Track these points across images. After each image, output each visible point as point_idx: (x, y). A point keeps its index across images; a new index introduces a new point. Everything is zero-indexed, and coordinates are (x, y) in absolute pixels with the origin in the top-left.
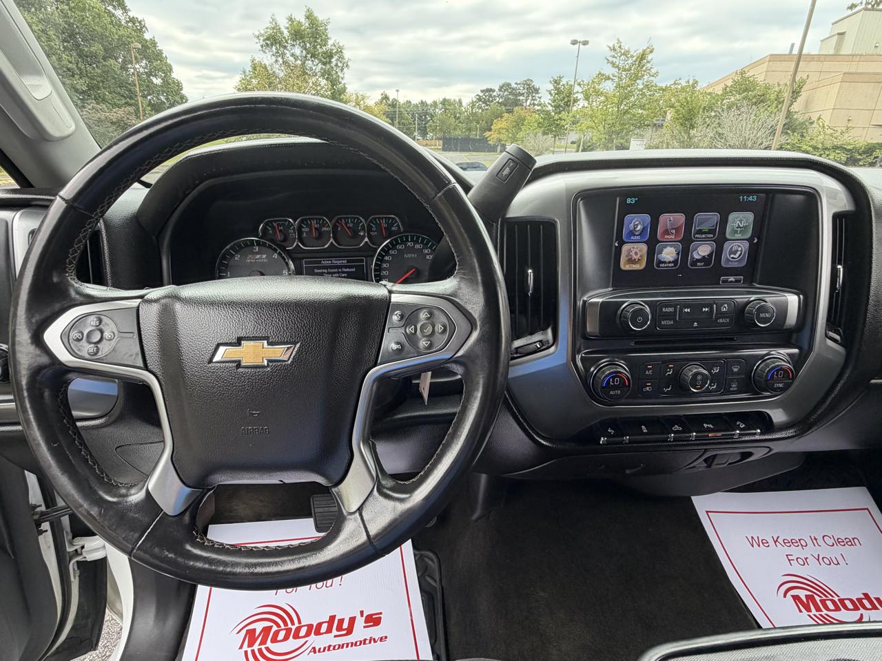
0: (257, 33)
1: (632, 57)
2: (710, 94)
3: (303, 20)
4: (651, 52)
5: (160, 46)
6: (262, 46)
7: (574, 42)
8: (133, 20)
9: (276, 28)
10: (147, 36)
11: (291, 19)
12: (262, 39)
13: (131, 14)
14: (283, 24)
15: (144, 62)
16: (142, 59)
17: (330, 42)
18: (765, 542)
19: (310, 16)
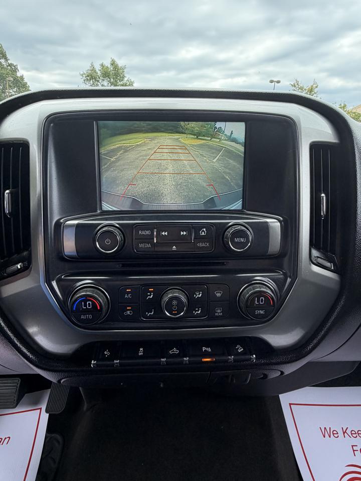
0: (82, 73)
1: (305, 90)
2: (354, 113)
3: (109, 66)
4: (316, 87)
5: (26, 80)
6: (84, 81)
7: (272, 82)
8: (10, 65)
9: (93, 70)
10: (19, 74)
11: (102, 65)
12: (84, 76)
13: (10, 62)
14: (98, 68)
15: (15, 89)
16: (14, 87)
17: (126, 79)
18: (335, 433)
19: (113, 63)
